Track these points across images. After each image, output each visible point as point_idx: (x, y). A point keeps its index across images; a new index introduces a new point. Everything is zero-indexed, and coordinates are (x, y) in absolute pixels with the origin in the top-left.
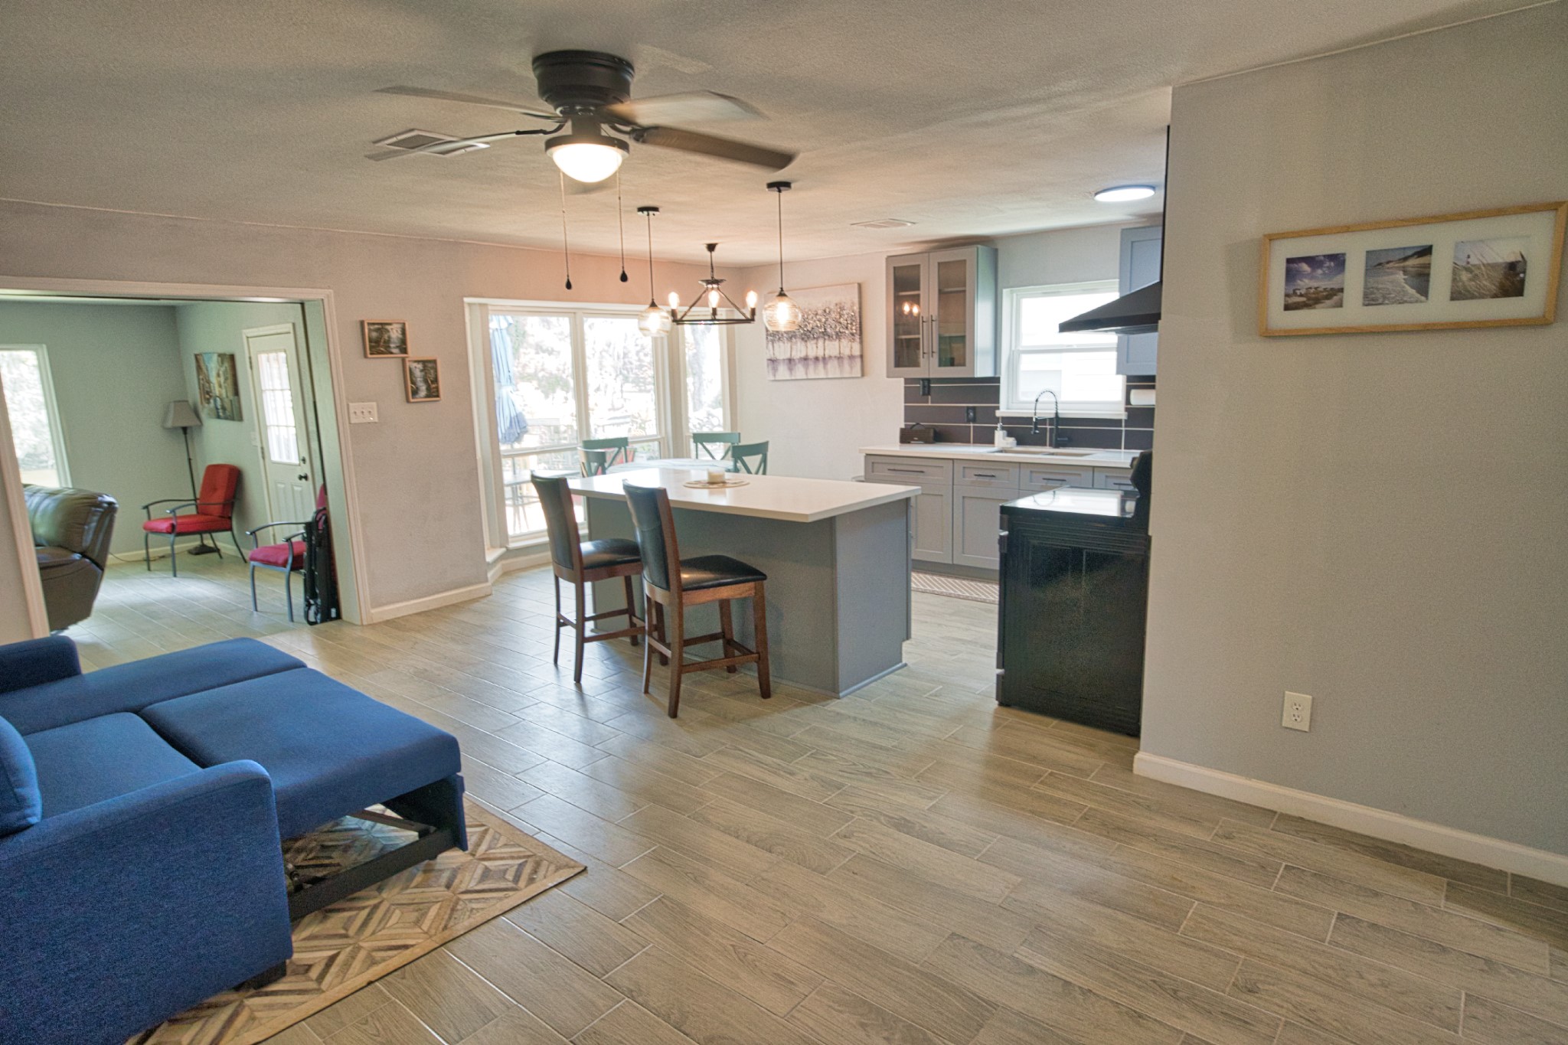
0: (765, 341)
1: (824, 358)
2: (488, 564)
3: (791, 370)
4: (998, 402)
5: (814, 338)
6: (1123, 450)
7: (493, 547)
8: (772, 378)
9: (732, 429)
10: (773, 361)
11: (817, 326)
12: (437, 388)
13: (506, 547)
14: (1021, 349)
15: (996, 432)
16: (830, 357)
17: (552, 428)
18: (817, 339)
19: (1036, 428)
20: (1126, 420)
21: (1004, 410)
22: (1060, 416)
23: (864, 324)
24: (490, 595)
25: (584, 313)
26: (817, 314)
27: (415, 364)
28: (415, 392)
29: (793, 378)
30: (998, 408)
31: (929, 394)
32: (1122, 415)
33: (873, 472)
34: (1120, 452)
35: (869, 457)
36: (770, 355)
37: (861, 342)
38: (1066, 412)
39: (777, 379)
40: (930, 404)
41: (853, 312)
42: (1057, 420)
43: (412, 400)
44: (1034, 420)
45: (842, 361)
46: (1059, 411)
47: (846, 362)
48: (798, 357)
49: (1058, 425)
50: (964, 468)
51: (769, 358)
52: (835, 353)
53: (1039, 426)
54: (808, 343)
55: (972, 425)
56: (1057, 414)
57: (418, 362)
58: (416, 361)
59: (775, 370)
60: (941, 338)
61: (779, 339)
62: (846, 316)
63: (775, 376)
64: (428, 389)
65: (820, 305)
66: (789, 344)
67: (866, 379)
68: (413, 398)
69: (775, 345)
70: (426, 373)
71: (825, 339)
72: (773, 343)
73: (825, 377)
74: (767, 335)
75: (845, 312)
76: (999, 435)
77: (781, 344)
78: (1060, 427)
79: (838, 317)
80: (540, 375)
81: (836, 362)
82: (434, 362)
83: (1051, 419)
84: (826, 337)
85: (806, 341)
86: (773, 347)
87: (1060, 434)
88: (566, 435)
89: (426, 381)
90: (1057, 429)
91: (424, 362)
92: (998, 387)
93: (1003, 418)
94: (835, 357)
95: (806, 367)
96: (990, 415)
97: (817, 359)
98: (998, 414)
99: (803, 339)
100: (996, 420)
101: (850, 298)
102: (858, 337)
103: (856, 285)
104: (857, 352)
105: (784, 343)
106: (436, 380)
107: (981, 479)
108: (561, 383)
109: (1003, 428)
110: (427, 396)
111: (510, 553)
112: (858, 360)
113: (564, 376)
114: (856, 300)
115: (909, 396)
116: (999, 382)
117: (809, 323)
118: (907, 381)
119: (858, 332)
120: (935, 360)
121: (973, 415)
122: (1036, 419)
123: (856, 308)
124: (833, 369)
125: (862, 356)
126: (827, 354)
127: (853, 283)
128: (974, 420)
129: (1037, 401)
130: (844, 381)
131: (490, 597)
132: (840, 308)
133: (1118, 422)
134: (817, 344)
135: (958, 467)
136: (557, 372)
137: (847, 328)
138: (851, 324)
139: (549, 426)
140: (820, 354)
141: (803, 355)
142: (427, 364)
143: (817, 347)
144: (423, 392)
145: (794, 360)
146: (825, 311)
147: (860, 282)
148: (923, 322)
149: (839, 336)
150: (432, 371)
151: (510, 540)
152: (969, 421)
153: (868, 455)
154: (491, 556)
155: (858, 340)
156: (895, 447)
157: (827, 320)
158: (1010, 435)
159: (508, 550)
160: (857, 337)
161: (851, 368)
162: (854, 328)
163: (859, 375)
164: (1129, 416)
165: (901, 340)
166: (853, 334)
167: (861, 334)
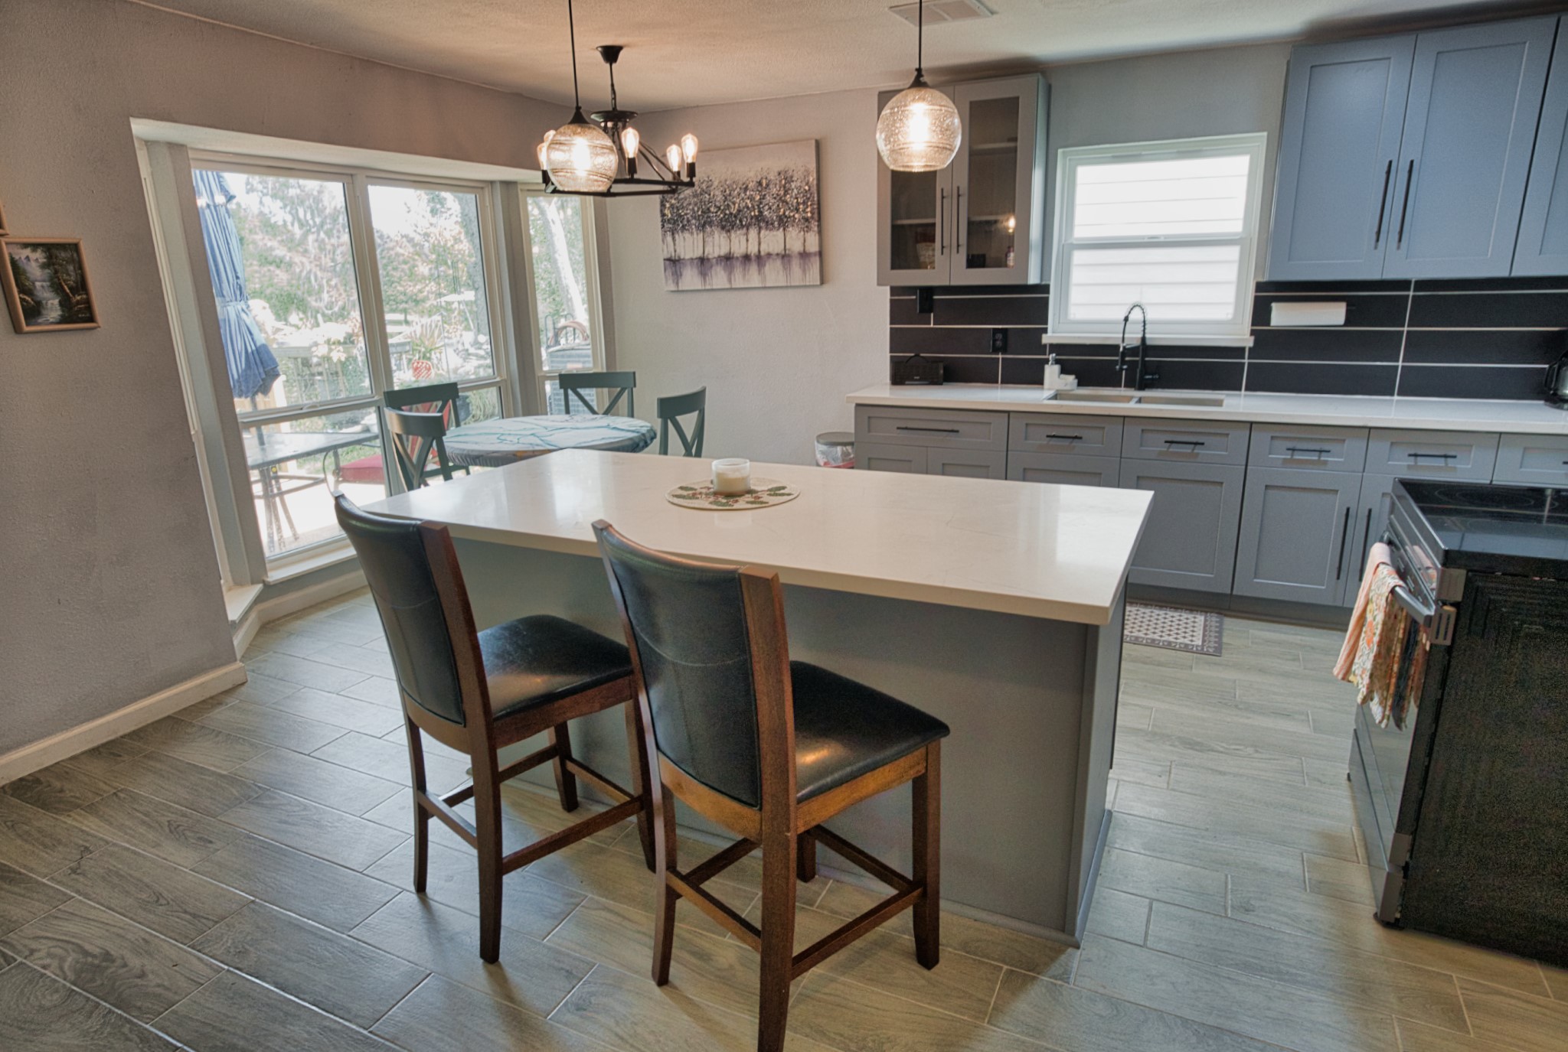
0: (660, 231)
1: (759, 257)
2: (233, 622)
3: (704, 274)
4: (1046, 323)
5: (742, 226)
6: (1243, 392)
7: (238, 583)
8: (673, 287)
9: (608, 367)
10: (674, 263)
11: (748, 208)
12: (88, 305)
13: (264, 582)
14: (1075, 242)
15: (1046, 367)
16: (769, 255)
17: (299, 360)
18: (748, 227)
19: (1123, 362)
20: (1250, 349)
21: (1055, 333)
22: (1148, 343)
23: (822, 202)
24: (243, 684)
25: (367, 177)
26: (746, 189)
27: (27, 252)
28: (34, 311)
29: (708, 287)
30: (1045, 331)
31: (931, 311)
32: (1248, 342)
33: (869, 431)
34: (1240, 395)
35: (861, 408)
36: (668, 251)
37: (820, 232)
38: (1156, 337)
39: (680, 289)
40: (932, 326)
41: (807, 184)
42: (1145, 348)
43: (26, 329)
44: (1121, 349)
45: (789, 261)
46: (1147, 336)
47: (796, 264)
48: (716, 255)
49: (1145, 355)
50: (1027, 425)
51: (667, 256)
52: (778, 248)
53: (1127, 359)
54: (733, 235)
55: (1000, 356)
56: (1144, 339)
57: (35, 246)
58: (26, 245)
59: (677, 276)
60: (970, 223)
61: (683, 226)
62: (795, 191)
63: (677, 284)
64: (65, 303)
65: (752, 174)
66: (701, 235)
67: (826, 287)
68: (27, 325)
69: (677, 236)
70: (56, 272)
71: (760, 228)
72: (673, 234)
73: (760, 285)
74: (663, 221)
75: (793, 185)
76: (1051, 371)
77: (687, 235)
78: (1147, 359)
79: (782, 193)
80: (268, 291)
81: (779, 262)
82: (75, 247)
83: (1137, 348)
84: (762, 224)
85: (729, 231)
86: (674, 239)
87: (1146, 368)
88: (320, 369)
89: (57, 287)
90: (1144, 362)
91: (50, 249)
92: (1047, 299)
93: (1052, 345)
94: (778, 254)
95: (730, 271)
96: (1033, 340)
97: (747, 258)
98: (1046, 339)
99: (723, 228)
100: (1042, 349)
101: (801, 163)
102: (816, 223)
103: (813, 142)
104: (813, 245)
105: (692, 233)
106: (82, 286)
107: (1054, 441)
108: (295, 301)
109: (1057, 362)
110: (63, 320)
111: (271, 590)
112: (816, 261)
113: (299, 293)
114: (813, 166)
115: (898, 312)
116: (1048, 292)
117: (734, 203)
118: (895, 291)
119: (816, 216)
120: (962, 258)
121: (1002, 342)
122: (1124, 348)
123: (812, 178)
124: (774, 273)
125: (820, 254)
126: (764, 249)
127: (808, 139)
128: (1004, 350)
129: (1126, 319)
130: (790, 291)
131: (243, 689)
132: (786, 179)
133: (1238, 352)
134: (747, 234)
135: (1017, 424)
136: (289, 288)
137: (797, 210)
138: (804, 203)
139: (296, 359)
140: (753, 249)
141: (723, 251)
142: (55, 252)
143: (747, 240)
144: (53, 308)
145: (708, 259)
146: (760, 183)
147: (818, 137)
148: (943, 197)
149: (783, 222)
150: (71, 268)
151: (268, 566)
152: (996, 350)
153: (858, 405)
154: (237, 604)
155: (816, 229)
156: (884, 392)
157: (764, 197)
158: (1064, 371)
159: (267, 586)
160: (814, 225)
161: (804, 271)
162: (809, 209)
163: (818, 283)
164: (1256, 342)
165: (903, 226)
166: (807, 220)
167: (819, 220)
